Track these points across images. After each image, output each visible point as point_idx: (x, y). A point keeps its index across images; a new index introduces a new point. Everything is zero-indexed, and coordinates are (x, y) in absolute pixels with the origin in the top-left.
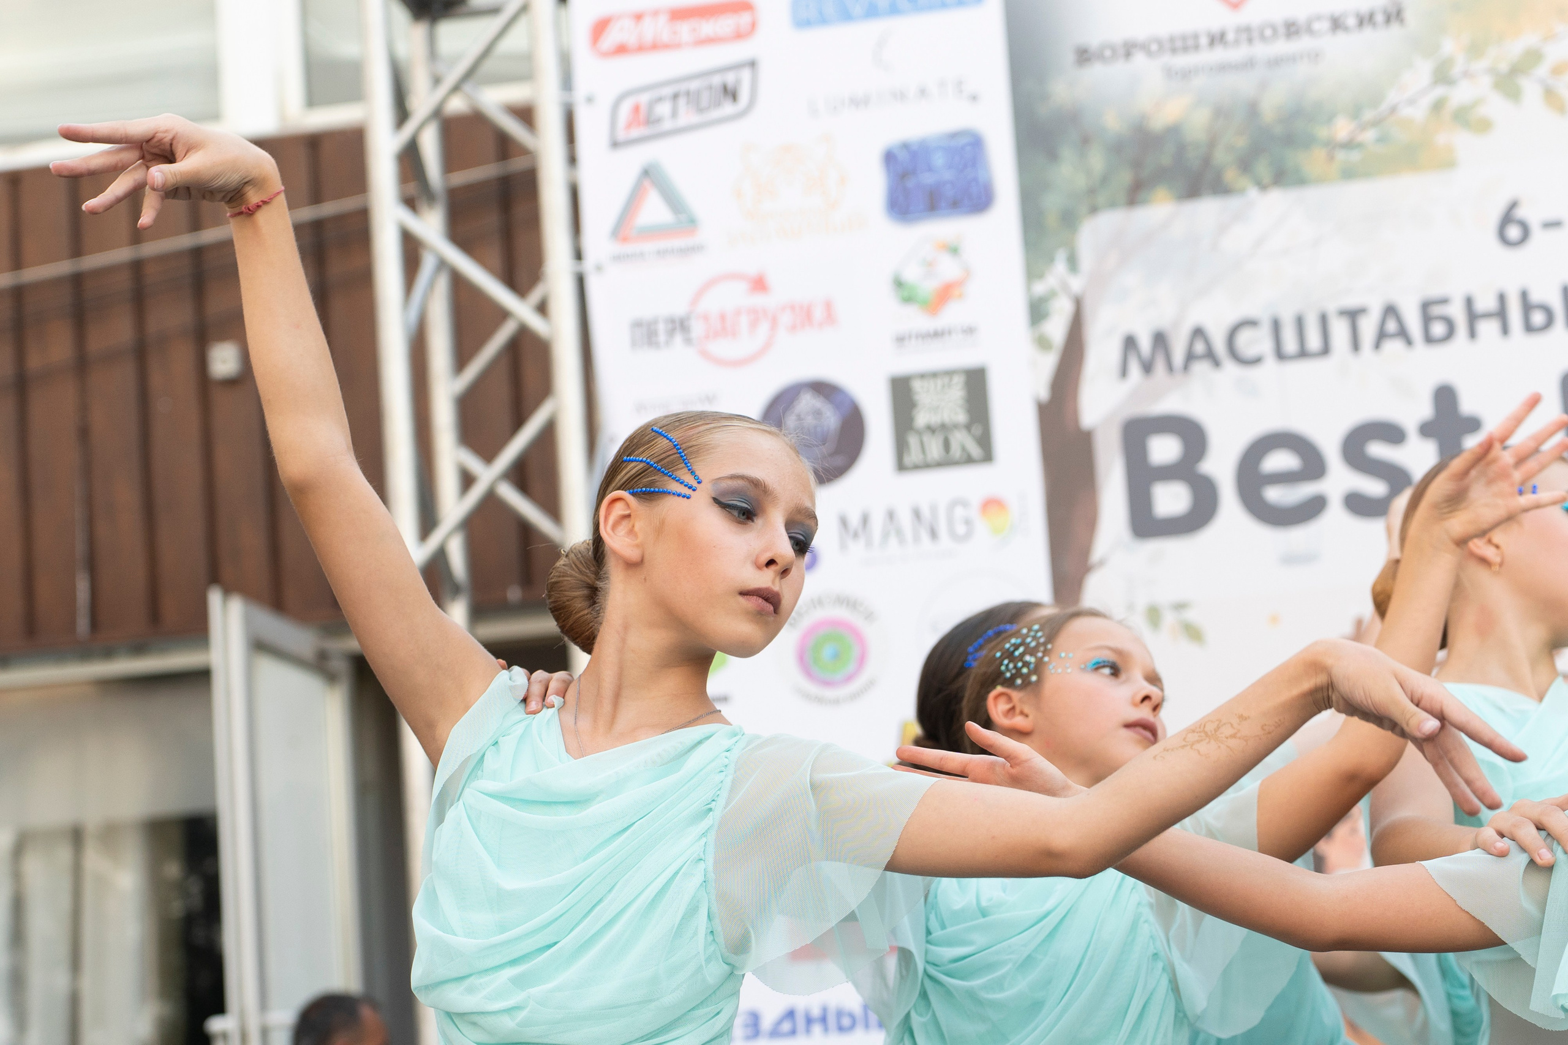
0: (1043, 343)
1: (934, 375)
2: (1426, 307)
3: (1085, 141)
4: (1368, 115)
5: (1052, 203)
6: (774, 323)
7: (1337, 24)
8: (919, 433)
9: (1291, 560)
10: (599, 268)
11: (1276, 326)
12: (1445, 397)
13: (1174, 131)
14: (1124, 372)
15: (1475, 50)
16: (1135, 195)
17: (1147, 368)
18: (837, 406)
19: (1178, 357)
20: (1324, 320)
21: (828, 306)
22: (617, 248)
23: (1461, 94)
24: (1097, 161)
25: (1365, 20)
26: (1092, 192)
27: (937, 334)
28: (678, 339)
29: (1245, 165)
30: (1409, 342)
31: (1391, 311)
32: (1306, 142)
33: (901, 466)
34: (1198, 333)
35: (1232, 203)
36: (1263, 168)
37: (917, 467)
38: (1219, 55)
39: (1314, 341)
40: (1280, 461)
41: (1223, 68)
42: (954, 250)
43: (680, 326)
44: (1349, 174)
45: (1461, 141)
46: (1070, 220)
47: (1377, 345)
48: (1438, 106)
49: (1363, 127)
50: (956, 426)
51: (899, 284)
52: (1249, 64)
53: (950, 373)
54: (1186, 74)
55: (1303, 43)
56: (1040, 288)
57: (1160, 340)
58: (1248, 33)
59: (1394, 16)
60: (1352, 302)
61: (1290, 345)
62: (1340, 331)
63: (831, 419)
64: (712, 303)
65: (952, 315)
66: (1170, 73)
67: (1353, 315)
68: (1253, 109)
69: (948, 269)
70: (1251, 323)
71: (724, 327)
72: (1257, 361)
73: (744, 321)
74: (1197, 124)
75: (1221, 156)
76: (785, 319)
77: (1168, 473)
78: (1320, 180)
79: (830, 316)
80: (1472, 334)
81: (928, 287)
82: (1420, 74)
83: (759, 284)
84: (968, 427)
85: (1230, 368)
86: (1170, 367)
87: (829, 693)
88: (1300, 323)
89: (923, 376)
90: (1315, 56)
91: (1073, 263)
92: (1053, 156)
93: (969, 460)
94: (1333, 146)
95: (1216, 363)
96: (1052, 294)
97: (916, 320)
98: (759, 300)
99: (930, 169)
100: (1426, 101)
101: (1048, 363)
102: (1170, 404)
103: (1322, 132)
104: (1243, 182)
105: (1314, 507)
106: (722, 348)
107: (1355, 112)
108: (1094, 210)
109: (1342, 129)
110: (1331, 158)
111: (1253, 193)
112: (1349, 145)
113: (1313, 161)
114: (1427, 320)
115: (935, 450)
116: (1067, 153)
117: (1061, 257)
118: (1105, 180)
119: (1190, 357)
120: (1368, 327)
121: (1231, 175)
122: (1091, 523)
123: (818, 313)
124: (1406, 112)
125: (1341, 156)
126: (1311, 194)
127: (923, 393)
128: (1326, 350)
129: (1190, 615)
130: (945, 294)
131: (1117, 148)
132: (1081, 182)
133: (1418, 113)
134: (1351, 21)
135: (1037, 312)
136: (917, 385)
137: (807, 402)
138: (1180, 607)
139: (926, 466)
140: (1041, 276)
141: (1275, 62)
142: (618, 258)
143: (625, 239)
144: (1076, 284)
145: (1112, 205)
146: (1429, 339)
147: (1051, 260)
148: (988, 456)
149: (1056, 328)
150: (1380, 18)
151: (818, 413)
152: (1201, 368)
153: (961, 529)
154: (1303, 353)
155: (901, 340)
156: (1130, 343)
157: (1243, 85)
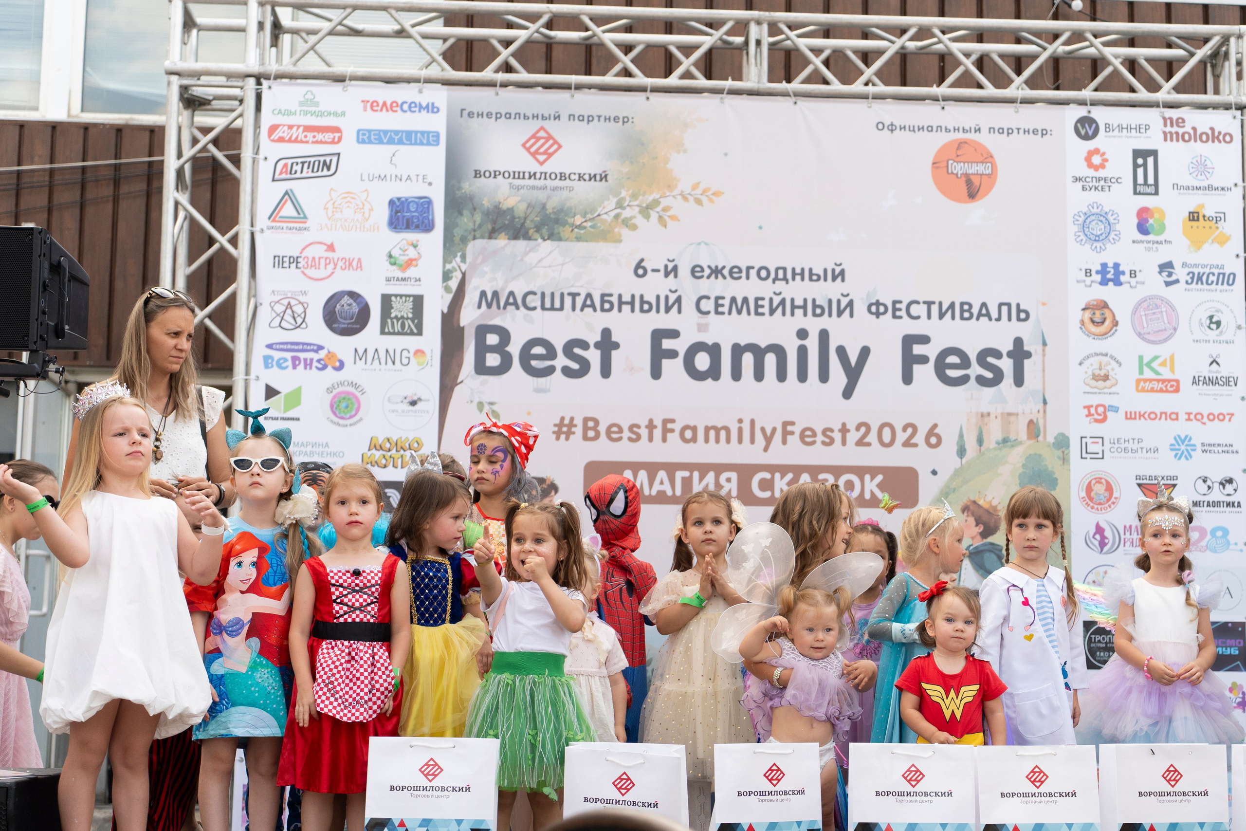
0: (447, 289)
1: (401, 296)
2: (603, 296)
3: (475, 209)
4: (589, 216)
5: (458, 232)
6: (336, 265)
7: (581, 177)
8: (392, 319)
9: (538, 390)
10: (262, 231)
11: (543, 295)
12: (606, 333)
13: (511, 210)
14: (479, 307)
15: (634, 196)
16: (492, 234)
17: (489, 306)
18: (358, 304)
19: (502, 304)
20: (562, 295)
21: (359, 260)
22: (269, 223)
23: (626, 213)
24: (478, 218)
25: (593, 177)
26: (475, 230)
27: (404, 279)
28: (293, 266)
29: (538, 229)
30: (595, 310)
31: (589, 296)
32: (564, 223)
33: (383, 332)
34: (511, 294)
35: (532, 243)
36: (545, 231)
37: (389, 333)
38: (532, 182)
39: (557, 305)
40: (538, 350)
41: (533, 188)
42: (415, 246)
43: (294, 260)
44: (579, 239)
45: (625, 232)
46: (464, 240)
47: (582, 310)
48: (617, 216)
49: (586, 221)
50: (408, 318)
51: (390, 256)
52: (545, 188)
53: (409, 296)
54: (518, 188)
55: (567, 183)
56: (448, 266)
57: (496, 294)
58: (545, 175)
59: (604, 177)
60: (574, 290)
61: (548, 305)
62: (568, 301)
63: (355, 309)
64: (309, 253)
65: (411, 272)
66: (511, 186)
67: (574, 295)
68: (544, 207)
69: (412, 253)
70: (534, 293)
71: (314, 263)
72: (534, 308)
73: (323, 261)
74: (521, 210)
75: (528, 224)
76: (340, 264)
77: (493, 349)
78: (566, 240)
79: (360, 266)
80: (620, 310)
81: (403, 259)
82: (611, 204)
83: (331, 248)
84: (412, 320)
85: (522, 309)
86: (499, 307)
87: (342, 422)
88: (553, 294)
89: (396, 296)
90: (571, 189)
91: (464, 258)
92: (461, 213)
93: (412, 333)
94: (574, 227)
95: (518, 308)
96: (454, 270)
97: (397, 273)
98: (330, 254)
99: (409, 210)
100: (612, 214)
101: (449, 297)
102: (497, 321)
103: (570, 220)
104: (537, 235)
105: (550, 370)
106: (311, 272)
107: (584, 215)
108: (474, 238)
109: (578, 220)
110: (572, 230)
111: (540, 240)
112: (579, 227)
113: (565, 231)
114: (603, 302)
115: (398, 327)
116: (466, 213)
117: (459, 254)
118: (480, 226)
119: (507, 303)
120: (579, 301)
121: (531, 232)
122: (460, 366)
123: (355, 264)
124: (604, 217)
125: (576, 230)
126: (562, 243)
127: (396, 303)
128: (562, 308)
129: (495, 408)
130: (410, 263)
131: (487, 214)
132: (471, 225)
133: (609, 218)
134: (587, 177)
135: (446, 276)
136: (393, 298)
137: (346, 299)
138: (492, 404)
139: (394, 333)
140: (450, 262)
141: (555, 189)
142: (268, 228)
143: (274, 221)
144: (464, 267)
145: (482, 237)
146: (603, 310)
147: (455, 256)
148: (420, 333)
149: (454, 284)
150: (598, 178)
151: (349, 305)
152: (511, 308)
153: (405, 361)
154: (552, 308)
155: (388, 280)
156: (483, 294)
157: (541, 196)
